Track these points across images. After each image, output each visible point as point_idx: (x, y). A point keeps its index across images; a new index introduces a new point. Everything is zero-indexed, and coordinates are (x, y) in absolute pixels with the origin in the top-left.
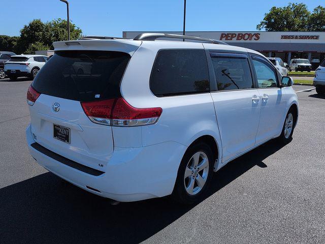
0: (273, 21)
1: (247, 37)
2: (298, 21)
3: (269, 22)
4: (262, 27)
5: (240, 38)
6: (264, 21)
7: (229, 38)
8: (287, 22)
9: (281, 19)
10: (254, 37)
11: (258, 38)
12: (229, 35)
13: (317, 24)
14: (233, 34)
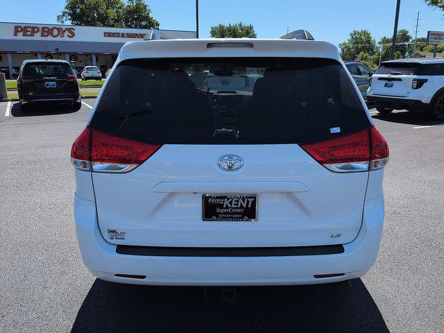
0: (78, 11)
1: (55, 32)
2: (112, 13)
3: (74, 12)
4: (65, 18)
5: (46, 34)
6: (66, 10)
7: (28, 33)
8: (98, 14)
9: (91, 9)
10: (67, 33)
11: (73, 35)
12: (29, 29)
13: (136, 19)
14: (33, 28)
